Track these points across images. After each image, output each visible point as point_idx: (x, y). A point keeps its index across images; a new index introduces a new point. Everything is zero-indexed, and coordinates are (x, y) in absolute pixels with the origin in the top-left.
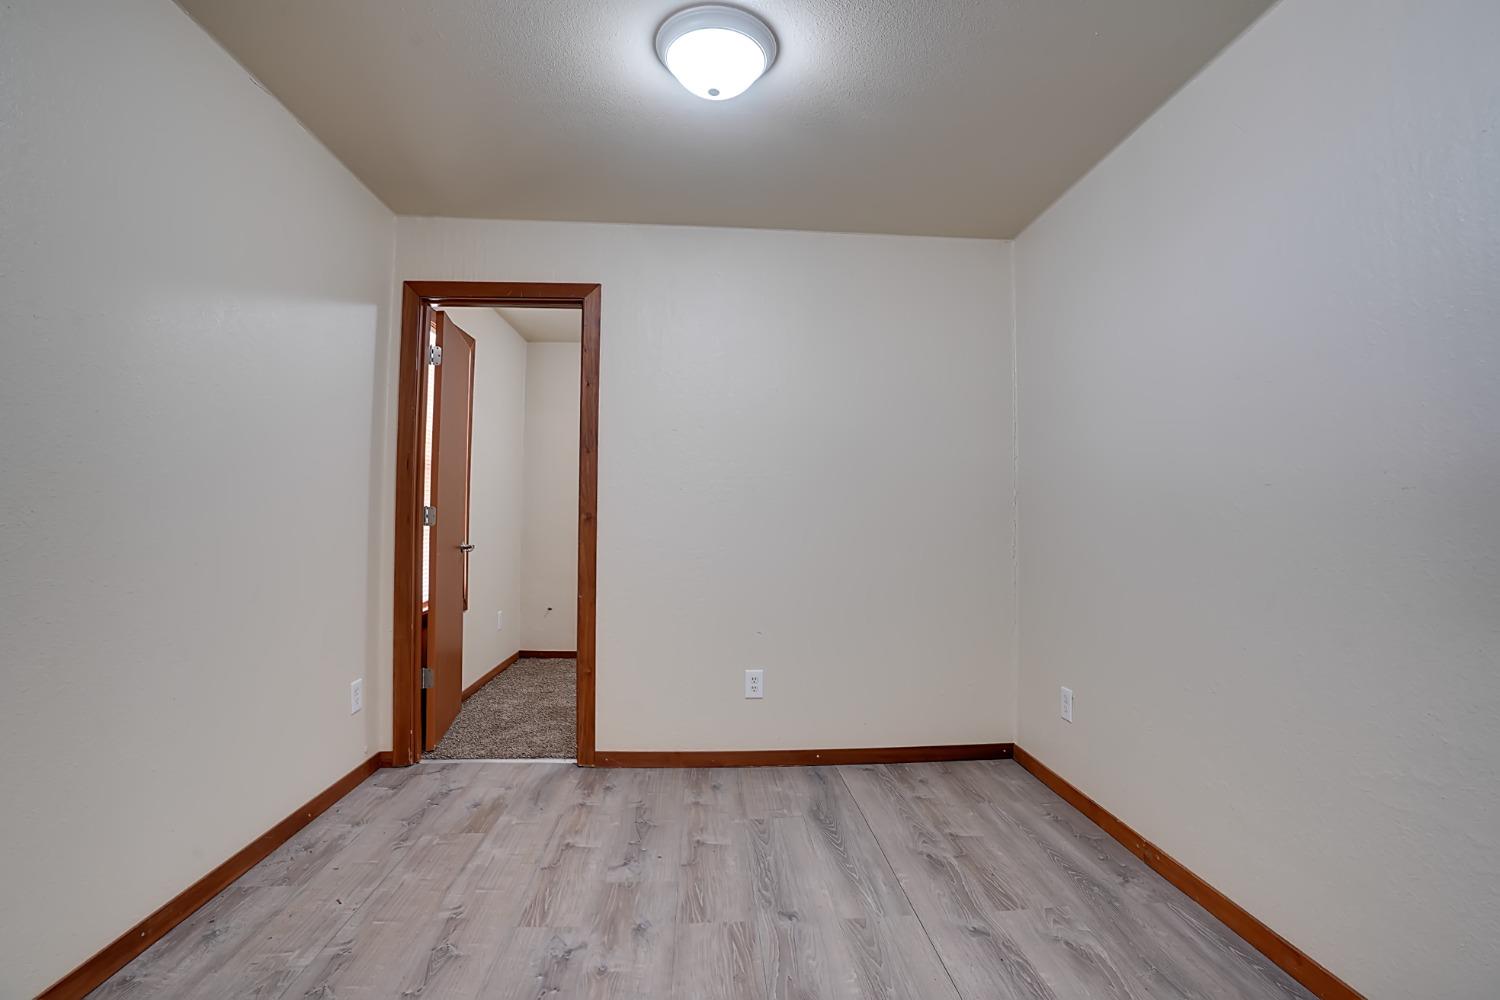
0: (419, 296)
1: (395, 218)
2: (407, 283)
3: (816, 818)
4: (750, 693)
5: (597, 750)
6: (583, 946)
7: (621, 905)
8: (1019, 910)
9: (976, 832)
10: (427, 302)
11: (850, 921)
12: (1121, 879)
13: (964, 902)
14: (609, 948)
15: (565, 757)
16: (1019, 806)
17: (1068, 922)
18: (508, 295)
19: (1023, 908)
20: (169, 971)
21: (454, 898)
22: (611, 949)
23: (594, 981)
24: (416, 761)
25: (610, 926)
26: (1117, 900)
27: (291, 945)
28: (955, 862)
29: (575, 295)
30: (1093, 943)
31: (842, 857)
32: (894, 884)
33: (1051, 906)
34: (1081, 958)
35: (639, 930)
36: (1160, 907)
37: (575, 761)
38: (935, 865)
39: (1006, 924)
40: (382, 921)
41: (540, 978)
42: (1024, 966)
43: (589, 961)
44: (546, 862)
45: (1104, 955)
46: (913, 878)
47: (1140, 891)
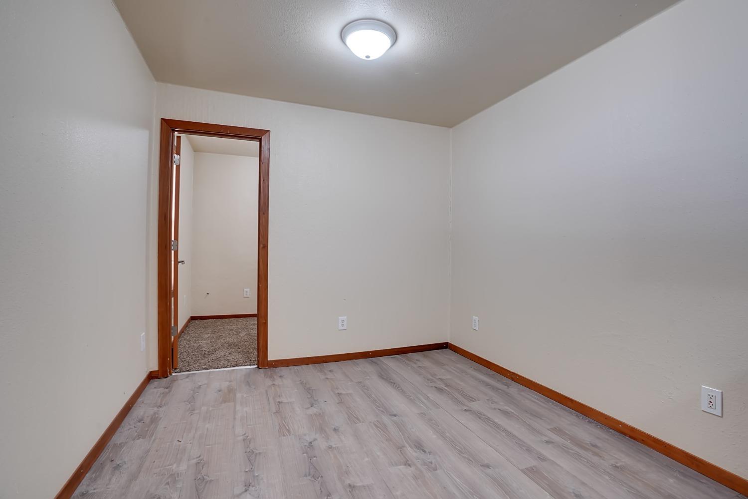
0: (170, 127)
1: (156, 83)
2: (163, 120)
3: (383, 378)
4: (341, 328)
5: (269, 360)
6: (315, 440)
7: (321, 422)
8: (477, 401)
9: (449, 377)
10: (174, 131)
11: (418, 414)
12: (506, 387)
13: (457, 401)
14: (327, 438)
15: (250, 365)
16: (458, 365)
17: (496, 402)
18: (222, 131)
19: (478, 400)
20: (107, 485)
21: (239, 430)
22: (328, 439)
23: (329, 451)
24: (171, 374)
25: (322, 430)
26: (509, 393)
27: (168, 463)
28: (446, 388)
29: (257, 135)
30: (507, 408)
31: (403, 392)
32: (428, 398)
33: (487, 398)
34: (506, 413)
35: (335, 430)
36: (523, 393)
37: (256, 366)
38: (440, 390)
39: (475, 406)
40: (209, 445)
41: (305, 454)
42: (488, 419)
43: (322, 444)
44: (274, 410)
45: (513, 411)
46: (434, 396)
47: (515, 389)
